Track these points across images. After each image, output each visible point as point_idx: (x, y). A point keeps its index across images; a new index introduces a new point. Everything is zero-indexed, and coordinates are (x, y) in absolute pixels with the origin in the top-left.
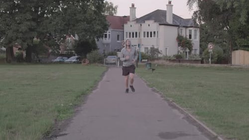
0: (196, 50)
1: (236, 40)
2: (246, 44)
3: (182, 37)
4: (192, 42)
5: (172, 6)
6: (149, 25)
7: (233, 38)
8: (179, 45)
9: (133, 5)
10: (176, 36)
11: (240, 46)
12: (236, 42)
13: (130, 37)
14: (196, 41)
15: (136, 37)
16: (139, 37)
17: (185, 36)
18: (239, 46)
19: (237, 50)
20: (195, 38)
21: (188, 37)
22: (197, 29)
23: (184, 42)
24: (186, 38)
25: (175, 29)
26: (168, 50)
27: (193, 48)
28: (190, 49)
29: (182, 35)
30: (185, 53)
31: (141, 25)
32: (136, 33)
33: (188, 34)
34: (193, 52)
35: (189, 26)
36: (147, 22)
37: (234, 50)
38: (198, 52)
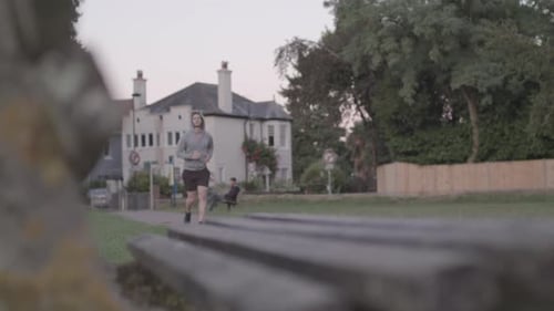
0: (284, 170)
1: (389, 140)
2: (410, 149)
3: (253, 142)
4: (276, 154)
5: (230, 72)
6: (180, 117)
7: (381, 136)
8: (249, 159)
9: (140, 75)
10: (241, 140)
11: (397, 153)
12: (387, 144)
13: (136, 145)
14: (284, 150)
15: (151, 143)
16: (158, 144)
17: (259, 141)
18: (392, 154)
19: (389, 162)
20: (283, 143)
21: (267, 142)
22: (284, 123)
23: (258, 154)
24: (262, 145)
25: (238, 124)
26: (224, 171)
27: (280, 167)
28: (273, 168)
29: (254, 138)
30: (261, 178)
31: (161, 118)
32: (151, 136)
33: (266, 136)
34: (278, 175)
35: (267, 117)
36: (175, 111)
37: (381, 164)
38: (289, 175)
